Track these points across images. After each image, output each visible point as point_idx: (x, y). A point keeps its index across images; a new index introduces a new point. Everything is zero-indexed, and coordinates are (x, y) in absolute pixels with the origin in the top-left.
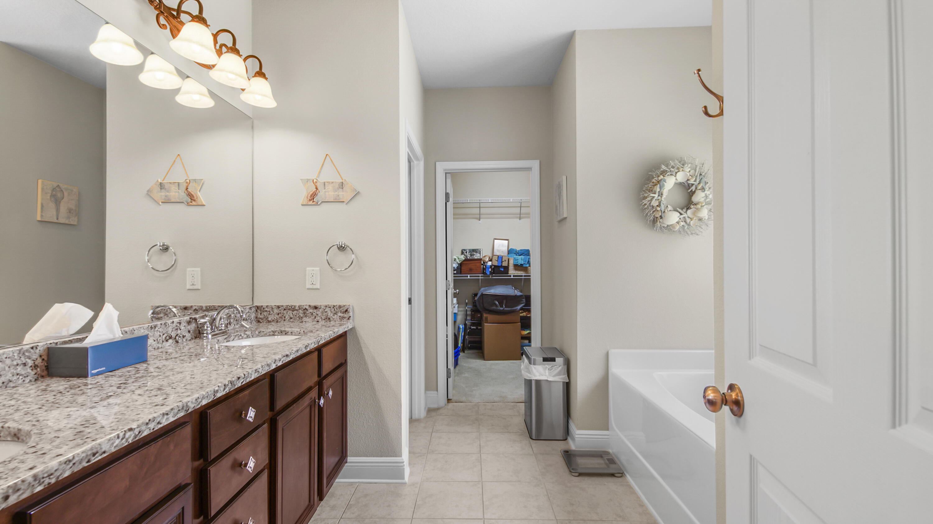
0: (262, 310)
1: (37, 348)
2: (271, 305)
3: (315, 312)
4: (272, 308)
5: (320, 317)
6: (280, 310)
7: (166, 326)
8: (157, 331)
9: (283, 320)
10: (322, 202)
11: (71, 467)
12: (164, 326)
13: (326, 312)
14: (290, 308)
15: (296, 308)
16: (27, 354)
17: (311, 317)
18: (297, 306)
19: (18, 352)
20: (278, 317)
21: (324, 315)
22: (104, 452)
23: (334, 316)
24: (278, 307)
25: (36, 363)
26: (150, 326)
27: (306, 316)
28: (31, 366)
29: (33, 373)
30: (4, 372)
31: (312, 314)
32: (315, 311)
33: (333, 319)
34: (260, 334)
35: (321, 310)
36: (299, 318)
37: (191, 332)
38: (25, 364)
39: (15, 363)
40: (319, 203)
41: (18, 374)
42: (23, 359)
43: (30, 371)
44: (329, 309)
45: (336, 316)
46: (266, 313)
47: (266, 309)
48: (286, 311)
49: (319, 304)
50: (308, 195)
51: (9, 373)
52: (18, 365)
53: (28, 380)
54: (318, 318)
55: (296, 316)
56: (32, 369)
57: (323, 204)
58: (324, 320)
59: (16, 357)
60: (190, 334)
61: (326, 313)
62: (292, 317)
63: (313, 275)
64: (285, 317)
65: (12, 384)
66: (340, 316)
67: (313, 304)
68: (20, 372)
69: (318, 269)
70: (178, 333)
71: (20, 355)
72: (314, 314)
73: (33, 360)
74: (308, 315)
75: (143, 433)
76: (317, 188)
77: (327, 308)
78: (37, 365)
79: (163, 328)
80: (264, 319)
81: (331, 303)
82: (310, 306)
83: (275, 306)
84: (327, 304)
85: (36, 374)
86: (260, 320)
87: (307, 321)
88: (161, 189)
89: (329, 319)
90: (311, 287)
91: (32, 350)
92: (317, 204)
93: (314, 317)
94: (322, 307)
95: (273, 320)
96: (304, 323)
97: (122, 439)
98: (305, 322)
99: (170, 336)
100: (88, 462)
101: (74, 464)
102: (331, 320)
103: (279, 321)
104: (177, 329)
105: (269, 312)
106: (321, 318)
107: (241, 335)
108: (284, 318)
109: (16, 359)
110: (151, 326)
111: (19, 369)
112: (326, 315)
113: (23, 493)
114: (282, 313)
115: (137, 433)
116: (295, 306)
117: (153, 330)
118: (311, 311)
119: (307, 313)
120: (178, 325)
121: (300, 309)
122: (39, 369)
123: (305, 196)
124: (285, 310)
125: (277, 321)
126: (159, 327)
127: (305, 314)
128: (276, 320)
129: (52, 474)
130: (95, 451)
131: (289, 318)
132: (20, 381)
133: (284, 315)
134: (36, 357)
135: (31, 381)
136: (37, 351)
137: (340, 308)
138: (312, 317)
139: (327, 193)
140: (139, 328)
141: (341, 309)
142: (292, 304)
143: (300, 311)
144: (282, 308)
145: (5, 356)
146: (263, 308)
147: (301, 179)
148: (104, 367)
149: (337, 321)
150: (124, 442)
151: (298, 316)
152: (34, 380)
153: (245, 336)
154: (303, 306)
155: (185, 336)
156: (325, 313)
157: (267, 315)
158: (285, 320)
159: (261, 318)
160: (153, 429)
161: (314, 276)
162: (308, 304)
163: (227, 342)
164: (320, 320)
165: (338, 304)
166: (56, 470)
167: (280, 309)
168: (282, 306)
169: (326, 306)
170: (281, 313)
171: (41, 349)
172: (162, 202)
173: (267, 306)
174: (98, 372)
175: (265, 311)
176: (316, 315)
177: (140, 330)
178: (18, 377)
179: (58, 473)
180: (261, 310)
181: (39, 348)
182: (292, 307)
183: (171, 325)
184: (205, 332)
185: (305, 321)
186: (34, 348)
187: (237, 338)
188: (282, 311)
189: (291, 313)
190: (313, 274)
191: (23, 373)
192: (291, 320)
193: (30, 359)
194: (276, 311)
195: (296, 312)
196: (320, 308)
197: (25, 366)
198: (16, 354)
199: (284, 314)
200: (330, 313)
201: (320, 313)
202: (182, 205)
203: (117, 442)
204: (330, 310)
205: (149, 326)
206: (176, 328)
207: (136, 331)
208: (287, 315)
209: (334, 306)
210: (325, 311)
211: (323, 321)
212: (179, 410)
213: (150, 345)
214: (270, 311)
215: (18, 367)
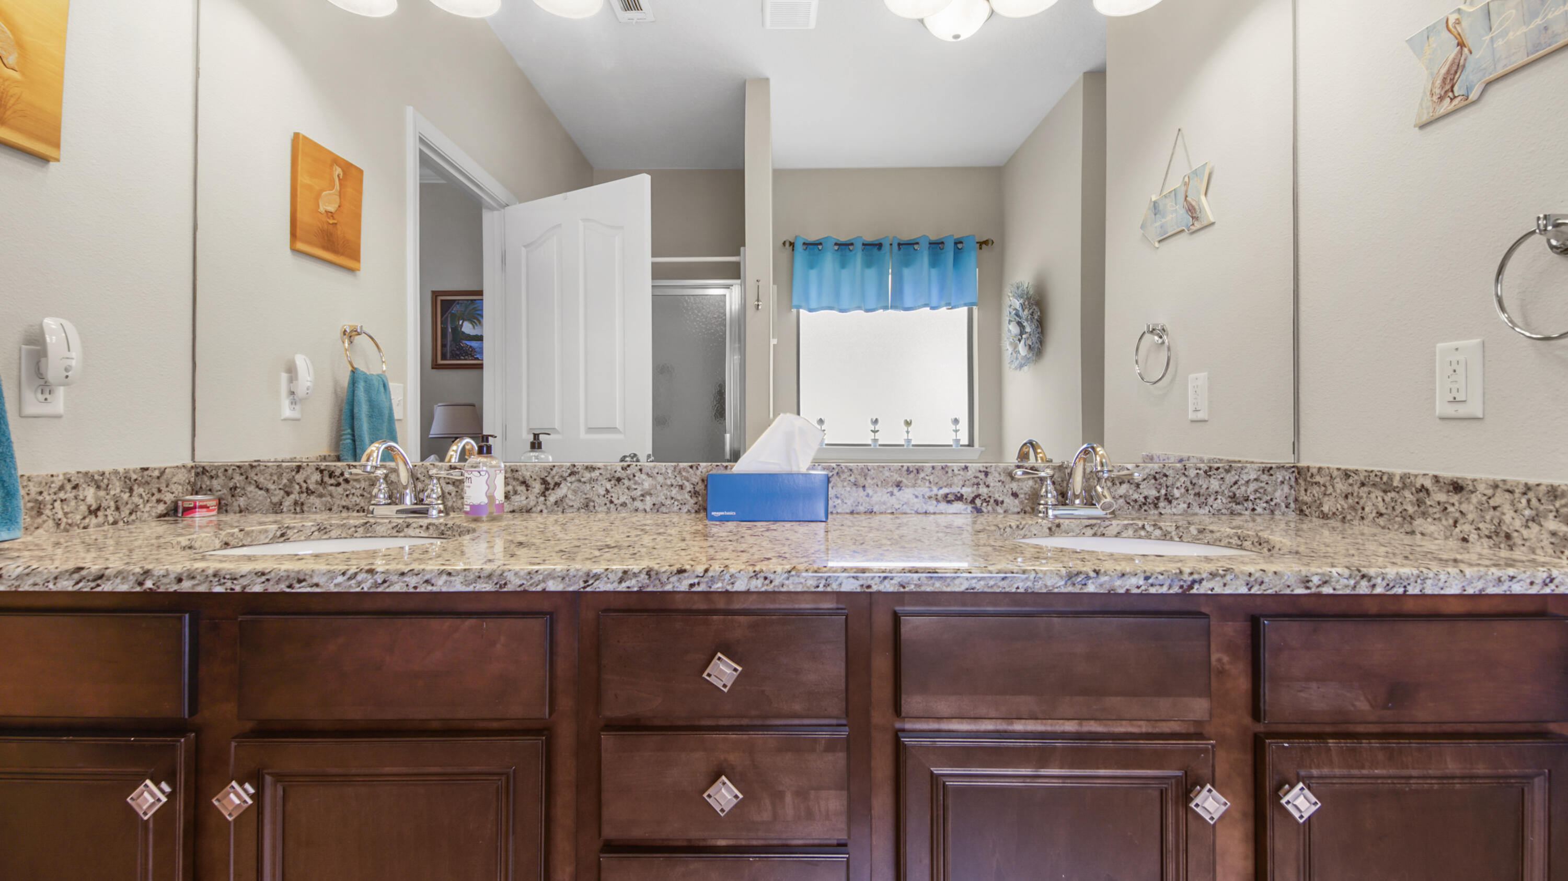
0: (1309, 479)
1: (697, 468)
2: (1328, 468)
3: (1453, 505)
4: (1331, 477)
5: (1472, 523)
6: (1351, 485)
7: (947, 472)
8: (923, 479)
9: (1358, 518)
10: (1489, 84)
11: (263, 582)
12: (940, 472)
13: (1495, 508)
14: (1378, 479)
15: (1395, 484)
16: (684, 474)
17: (1440, 519)
18: (1398, 478)
19: (673, 469)
20: (1346, 506)
21: (1488, 518)
22: (317, 585)
23: (1527, 527)
24: (1346, 474)
25: (697, 489)
26: (905, 468)
27: (1424, 513)
28: (690, 492)
29: (693, 501)
30: (656, 492)
31: (1446, 509)
32: (1455, 498)
33: (1525, 540)
34: (1200, 536)
35: (1474, 499)
36: (1404, 519)
37: (1022, 496)
38: (681, 487)
39: (669, 482)
40: (1473, 96)
41: (672, 498)
42: (678, 478)
43: (689, 498)
44: (1507, 495)
45: (1535, 528)
46: (1318, 488)
47: (1318, 479)
48: (1365, 489)
49: (1470, 476)
50: (1433, 83)
51: (662, 494)
52: (672, 485)
53: (686, 510)
54: (1465, 528)
55: (1393, 508)
56: (691, 496)
57: (1494, 90)
58: (1489, 537)
59: (670, 475)
60: (1017, 501)
61: (1497, 513)
62: (1383, 511)
63: (1455, 366)
64: (1363, 509)
65: (664, 509)
66: (1554, 534)
67: (1448, 474)
68: (675, 496)
69: (1476, 341)
70: (980, 492)
71: (676, 474)
72: (1451, 509)
73: (694, 485)
74: (1431, 510)
75: (392, 585)
76: (1461, 45)
77: (1499, 492)
78: (698, 493)
79: (937, 476)
80: (1314, 508)
81: (1518, 476)
82: (1436, 479)
83: (1338, 469)
84: (1499, 477)
85: (696, 503)
86: (1305, 508)
87: (1428, 531)
88: (1155, 215)
89: (1508, 537)
90: (1451, 410)
91: (690, 470)
92: (1468, 104)
93: (1451, 522)
94: (1481, 488)
95: (1334, 514)
96: (1419, 536)
97: (350, 579)
98: (1422, 534)
99: (959, 495)
100: (290, 586)
101: (268, 580)
102: (1514, 544)
103: (1349, 517)
104: (978, 484)
105: (1323, 488)
106: (1478, 529)
107: (1143, 527)
108: (1360, 511)
109: (670, 478)
110: (908, 468)
111: (674, 491)
112: (1496, 521)
113: (198, 585)
114: (1355, 494)
115: (380, 581)
116: (1391, 477)
117: (912, 475)
118: (1442, 497)
119: (1429, 503)
120: (982, 476)
121: (1405, 486)
122: (700, 498)
123: (1424, 93)
124: (1363, 484)
125: (1344, 518)
126: (928, 473)
127: (1422, 508)
128: (1342, 513)
129: (235, 579)
130: (302, 578)
131: (1374, 514)
132: (676, 508)
133: (1362, 502)
134: (697, 481)
135: (689, 511)
136: (698, 472)
137: (1556, 497)
138: (1444, 522)
139: (1500, 43)
140: (878, 467)
141: (1558, 504)
142: (1384, 470)
143: (1407, 493)
144: (1356, 477)
145: (656, 471)
146: (1309, 474)
147: (1407, 41)
148: (733, 511)
149: (1539, 551)
150: (354, 585)
151: (1399, 509)
152: (693, 511)
153: (1158, 533)
154: (1416, 476)
155: (1002, 502)
156: (1491, 512)
157: (1321, 497)
158: (1362, 518)
159: (1306, 504)
160: (415, 587)
161: (1461, 370)
162: (1432, 473)
163: (1095, 535)
164: (1473, 537)
165: (1546, 481)
166: (242, 576)
167: (1350, 481)
168: (1356, 472)
169: (1496, 487)
170: (1352, 494)
171: (704, 471)
172: (1160, 241)
173: (1320, 469)
174: (721, 516)
175: (1316, 483)
176: (1458, 515)
177: (881, 472)
178: (673, 501)
179: (244, 582)
180: (1305, 480)
181: (700, 469)
182: (1381, 478)
183: (961, 472)
184: (1042, 502)
185: (1421, 529)
186: (694, 468)
187: (1130, 532)
188: (1356, 488)
189: (1380, 499)
190: (1454, 364)
191: (679, 498)
192: (1381, 521)
193: (688, 481)
194: (1341, 486)
195: (1393, 494)
196: (1472, 492)
197: (682, 489)
198: (669, 471)
199: (1361, 498)
200: (1512, 513)
201: (1472, 507)
202: (1184, 236)
203: (340, 579)
204: (1512, 504)
205: (902, 466)
206: (975, 481)
207: (872, 471)
208: (1370, 503)
209: (1528, 488)
210: (1493, 503)
211: (1485, 540)
212: (480, 577)
213: (906, 503)
214: (1327, 484)
215: (672, 488)
